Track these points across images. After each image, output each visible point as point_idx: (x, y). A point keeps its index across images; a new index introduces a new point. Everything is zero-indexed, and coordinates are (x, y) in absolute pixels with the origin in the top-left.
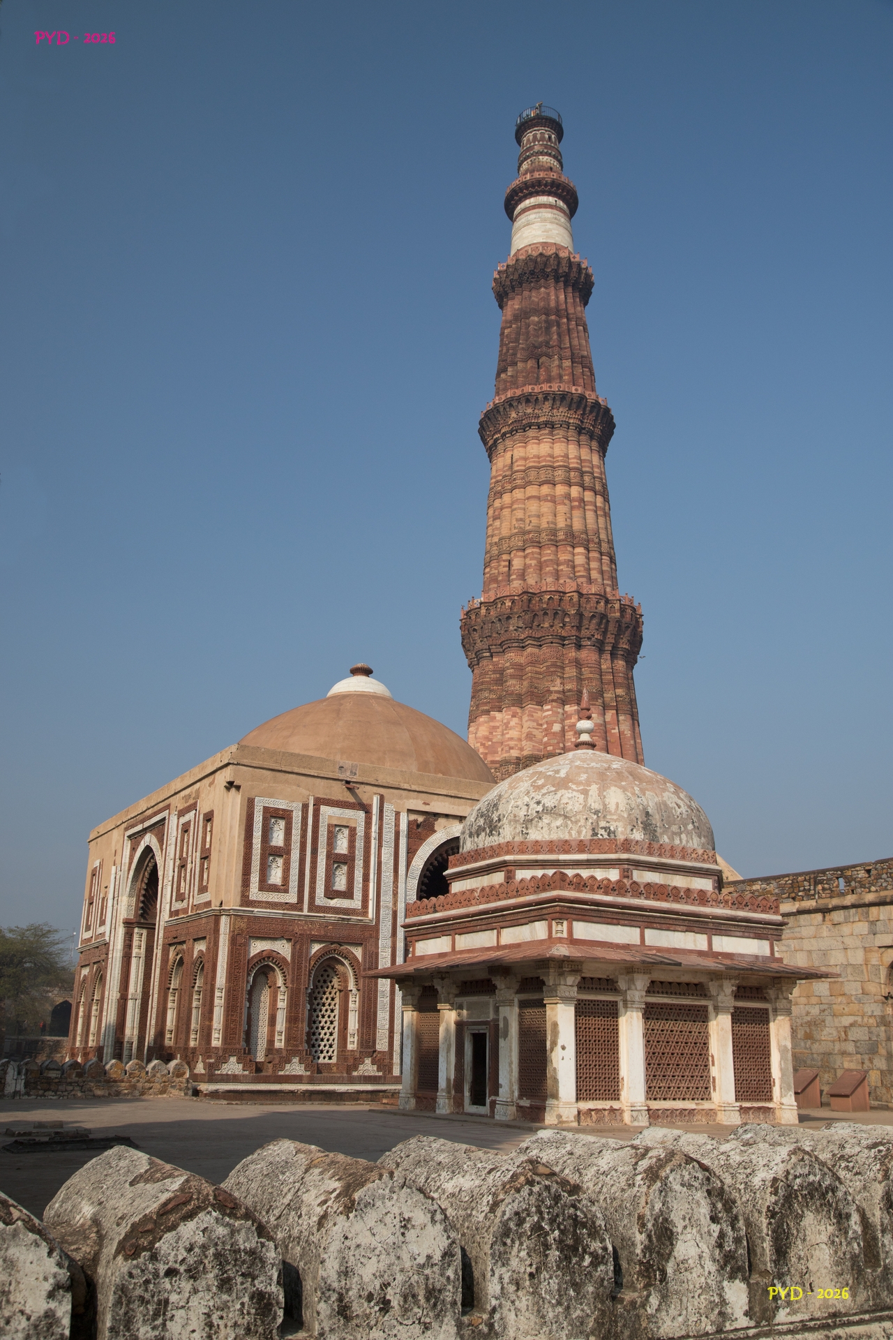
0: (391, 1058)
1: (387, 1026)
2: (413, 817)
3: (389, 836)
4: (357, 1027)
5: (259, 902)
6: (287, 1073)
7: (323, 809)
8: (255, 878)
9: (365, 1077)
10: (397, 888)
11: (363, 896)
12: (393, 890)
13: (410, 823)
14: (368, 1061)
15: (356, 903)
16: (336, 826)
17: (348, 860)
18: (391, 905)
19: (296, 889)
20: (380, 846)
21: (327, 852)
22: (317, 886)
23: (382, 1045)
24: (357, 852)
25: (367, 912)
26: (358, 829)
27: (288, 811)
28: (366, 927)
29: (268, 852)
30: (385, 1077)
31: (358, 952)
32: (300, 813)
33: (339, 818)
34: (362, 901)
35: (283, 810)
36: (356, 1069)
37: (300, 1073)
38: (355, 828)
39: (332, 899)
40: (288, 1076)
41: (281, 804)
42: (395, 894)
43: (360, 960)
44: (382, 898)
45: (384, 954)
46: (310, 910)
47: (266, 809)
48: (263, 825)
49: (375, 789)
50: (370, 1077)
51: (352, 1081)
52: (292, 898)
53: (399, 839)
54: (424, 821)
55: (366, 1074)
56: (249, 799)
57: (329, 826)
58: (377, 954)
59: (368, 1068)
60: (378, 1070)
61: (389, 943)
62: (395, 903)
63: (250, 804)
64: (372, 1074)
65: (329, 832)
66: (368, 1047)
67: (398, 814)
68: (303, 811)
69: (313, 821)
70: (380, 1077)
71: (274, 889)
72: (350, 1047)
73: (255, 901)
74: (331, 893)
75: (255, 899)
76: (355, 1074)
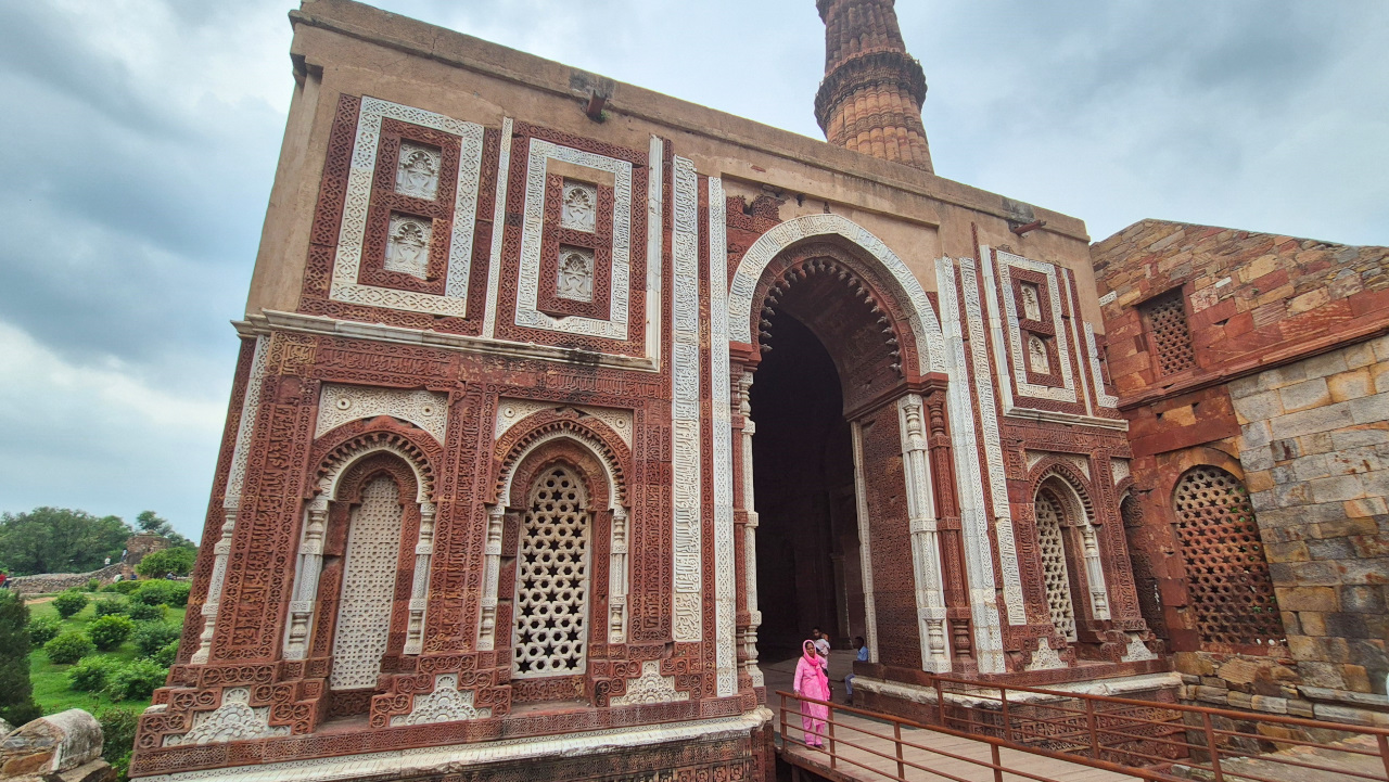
0: (712, 657)
1: (698, 587)
2: (735, 192)
3: (684, 214)
4: (626, 592)
5: (358, 308)
6: (421, 720)
7: (535, 144)
8: (348, 258)
9: (646, 709)
10: (708, 306)
11: (631, 315)
12: (700, 311)
13: (729, 200)
14: (651, 670)
15: (615, 327)
16: (567, 180)
17: (593, 247)
18: (696, 337)
19: (465, 290)
20: (667, 228)
21: (546, 224)
22: (520, 288)
23: (686, 629)
24: (616, 233)
25: (642, 348)
26: (617, 192)
27: (448, 135)
28: (640, 376)
29: (390, 207)
30: (697, 706)
31: (623, 430)
32: (480, 145)
33: (575, 167)
34: (631, 326)
35: (436, 132)
36: (621, 689)
37: (462, 717)
38: (611, 190)
39: (558, 317)
40: (423, 727)
41: (431, 120)
42: (705, 317)
43: (630, 447)
44: (675, 323)
45: (685, 432)
46: (498, 333)
47: (389, 126)
48: (380, 152)
49: (652, 128)
50: (658, 707)
51: (610, 722)
52: (454, 304)
53: (707, 221)
54: (759, 201)
55: (650, 701)
56: (344, 97)
57: (549, 177)
58: (668, 432)
59: (651, 684)
60: (679, 687)
61: (695, 411)
62: (705, 334)
63: (348, 107)
64: (666, 699)
65: (549, 187)
66: (650, 636)
67: (703, 180)
68: (485, 142)
69: (512, 164)
70: (683, 705)
71: (404, 282)
72: (615, 637)
73: (346, 306)
74: (552, 304)
75: (346, 300)
76: (617, 703)
